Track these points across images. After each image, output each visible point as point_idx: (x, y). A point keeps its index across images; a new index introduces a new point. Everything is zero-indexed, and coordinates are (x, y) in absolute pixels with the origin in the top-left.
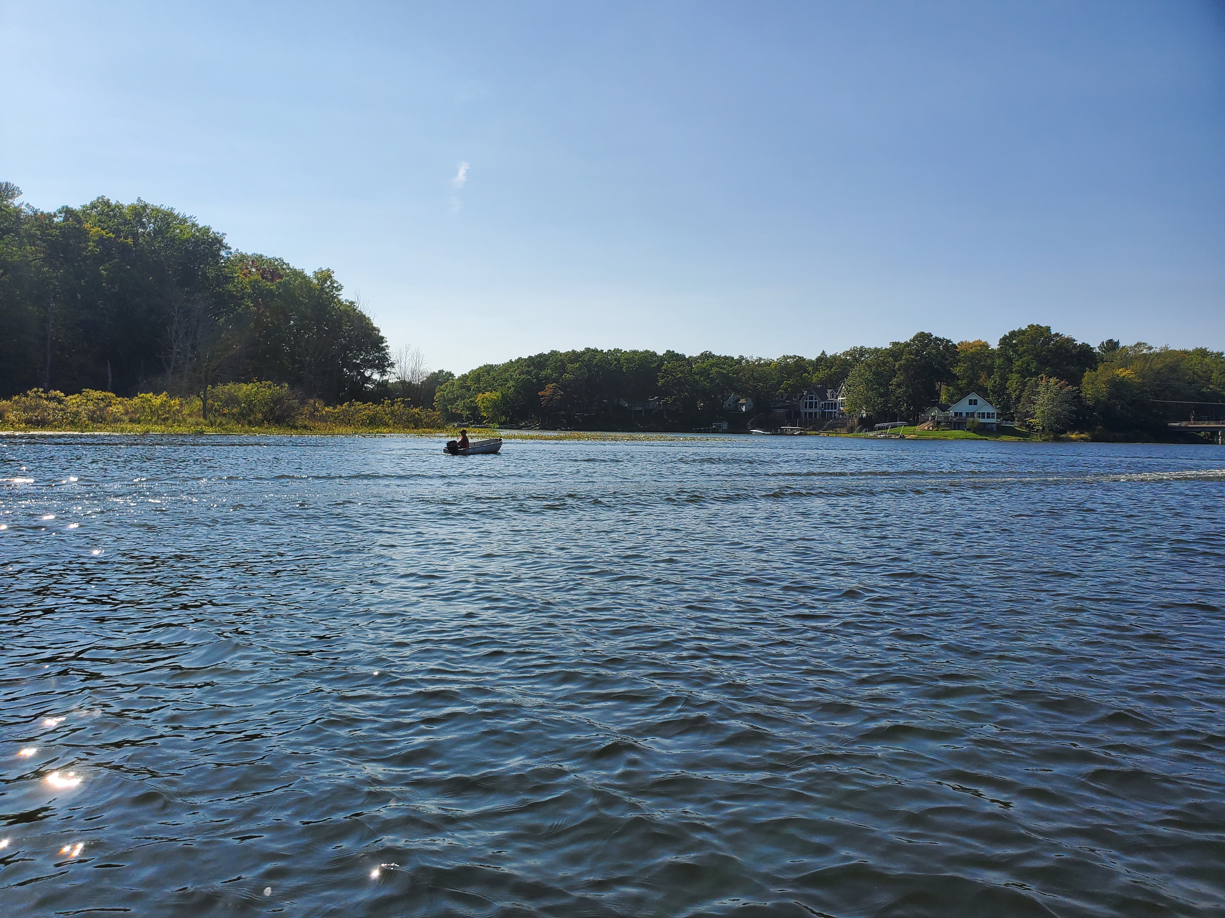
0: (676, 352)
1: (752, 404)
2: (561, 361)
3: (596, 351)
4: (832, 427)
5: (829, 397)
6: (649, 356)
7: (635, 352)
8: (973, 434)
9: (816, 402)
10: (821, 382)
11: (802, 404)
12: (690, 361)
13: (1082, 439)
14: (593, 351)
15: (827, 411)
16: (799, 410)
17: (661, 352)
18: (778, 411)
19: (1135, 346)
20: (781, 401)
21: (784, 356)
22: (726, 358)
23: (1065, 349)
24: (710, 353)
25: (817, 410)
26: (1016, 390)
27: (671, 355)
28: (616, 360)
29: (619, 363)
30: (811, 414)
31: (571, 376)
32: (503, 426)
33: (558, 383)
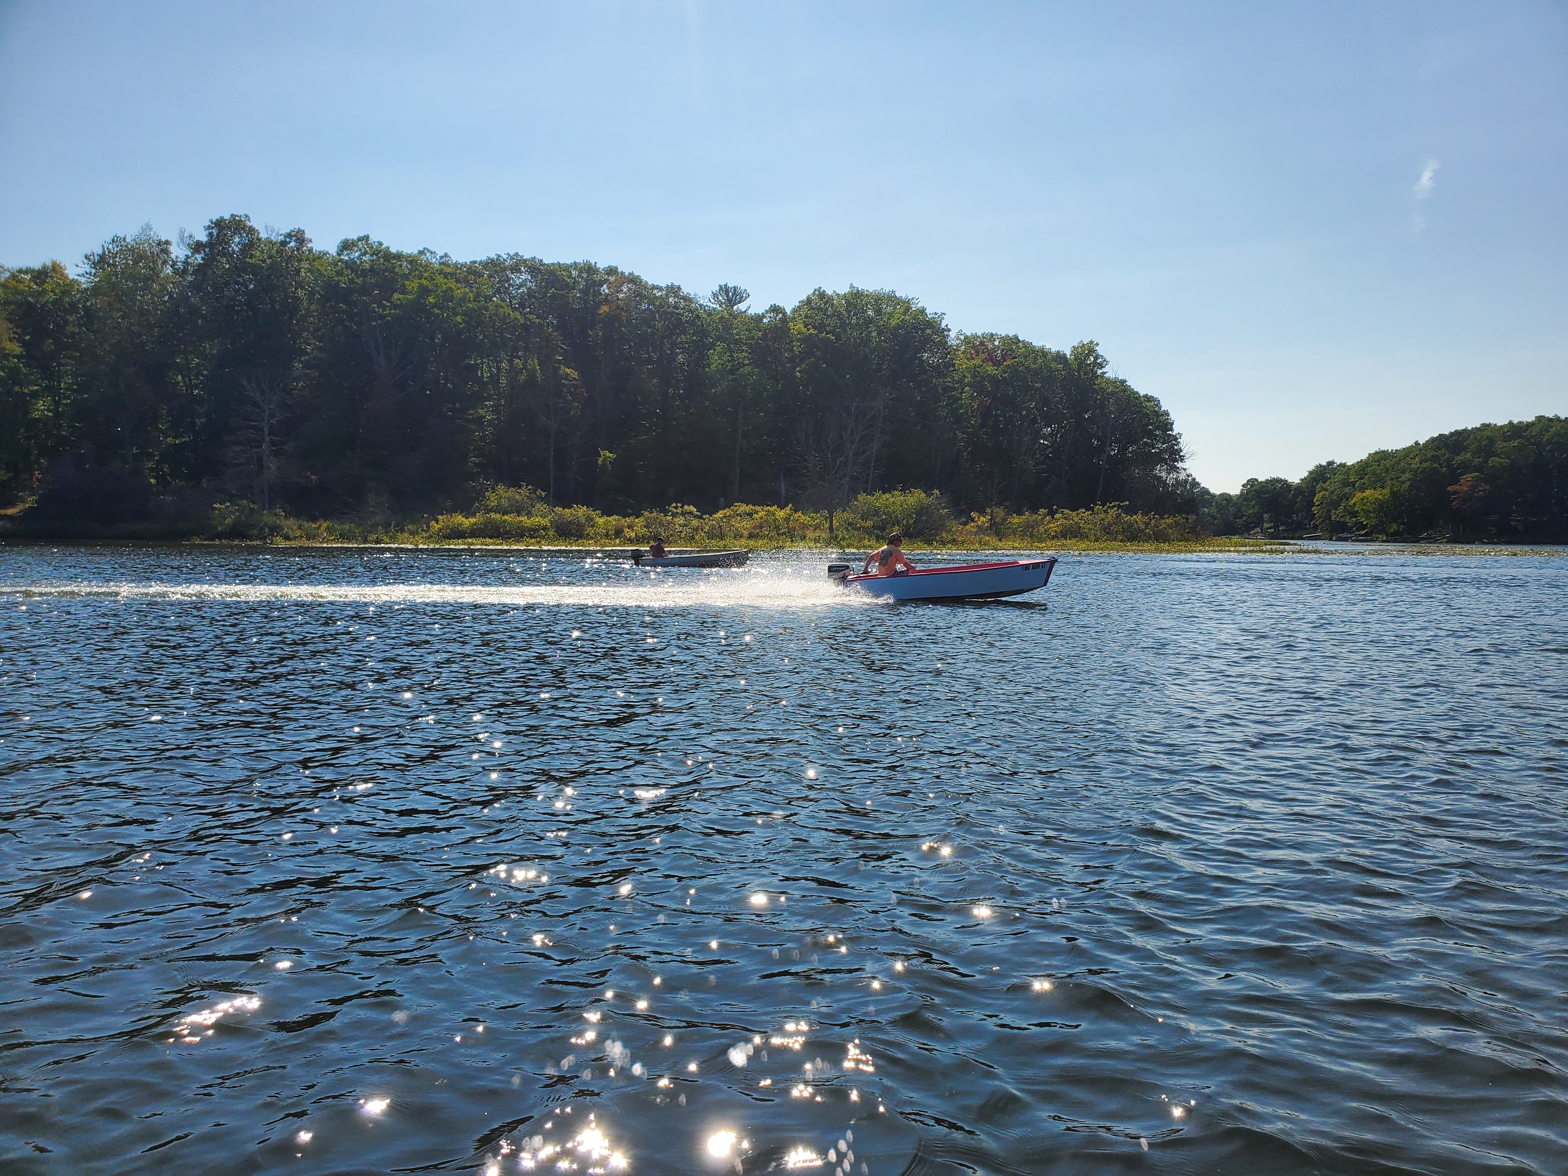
2: (1488, 438)
14: (1550, 420)
31: (1505, 461)
32: (1395, 538)
33: (1482, 472)
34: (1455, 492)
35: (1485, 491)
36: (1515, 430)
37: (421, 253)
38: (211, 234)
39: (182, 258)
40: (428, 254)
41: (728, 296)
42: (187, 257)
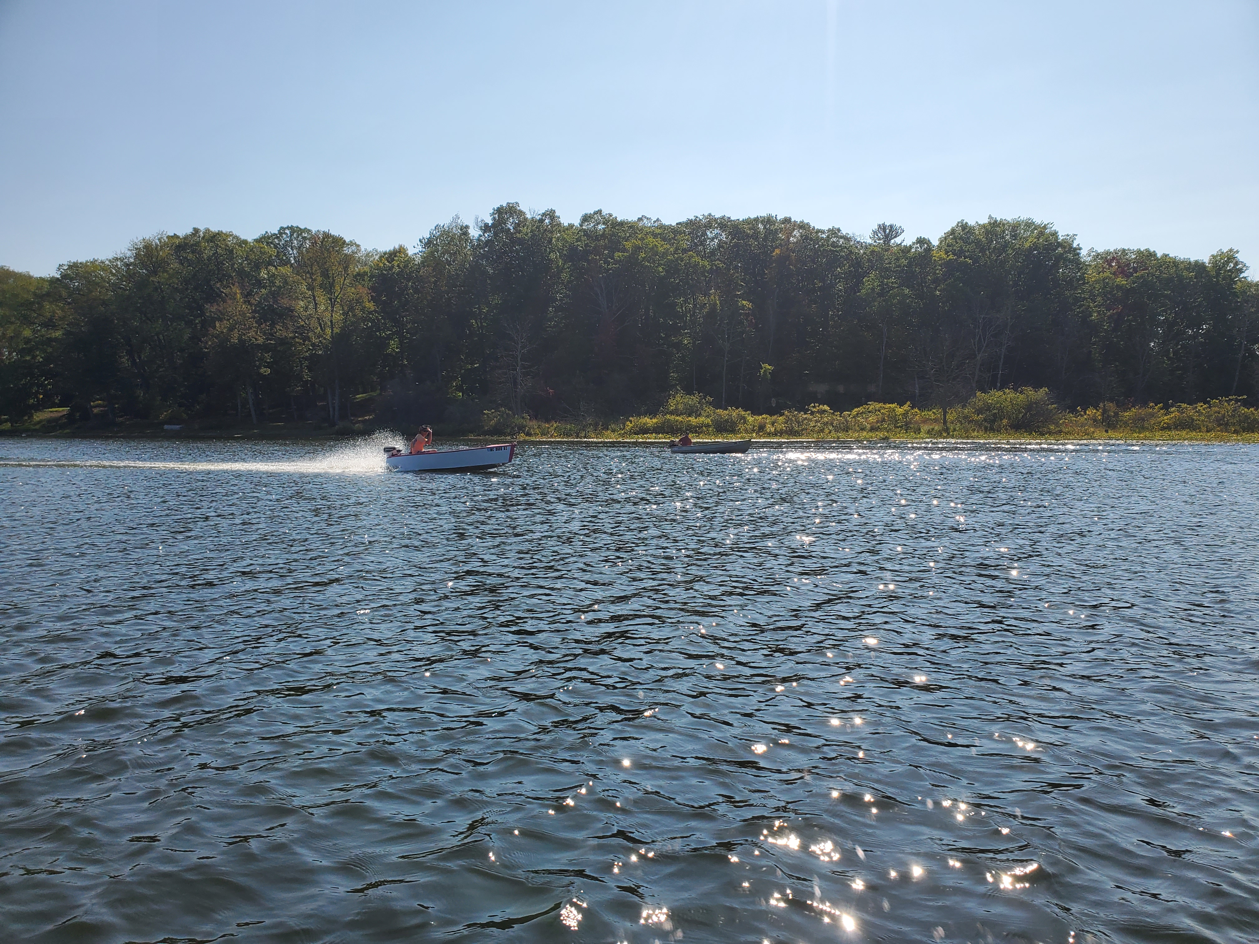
37: (640, 219)
38: (494, 218)
39: (476, 236)
40: (645, 220)
41: (885, 232)
42: (480, 236)
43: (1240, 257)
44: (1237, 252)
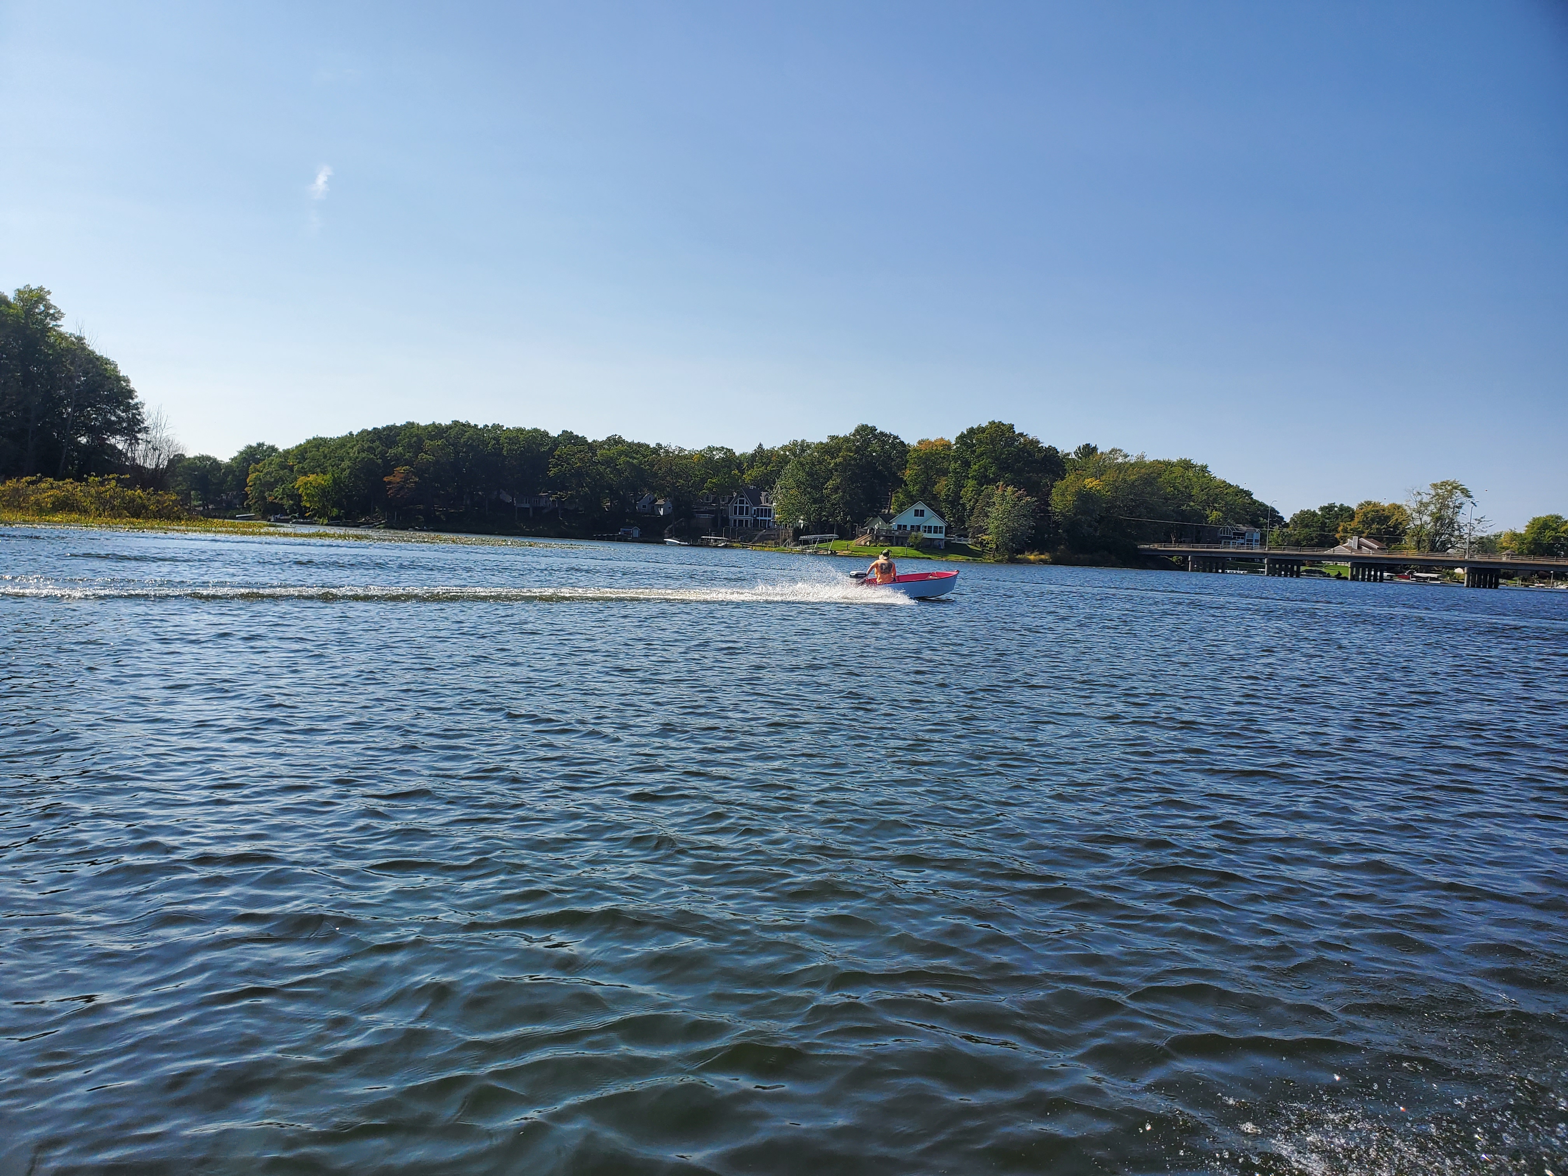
0: (575, 433)
1: (671, 505)
2: (417, 436)
3: (467, 426)
4: (763, 539)
5: (763, 501)
6: (538, 437)
7: (520, 431)
8: (916, 552)
9: (747, 507)
10: (754, 481)
11: (730, 509)
12: (593, 447)
13: (1041, 560)
14: (463, 425)
15: (759, 518)
16: (727, 517)
17: (554, 432)
18: (702, 516)
19: (1110, 453)
20: (706, 504)
21: (709, 447)
22: (639, 445)
23: (1028, 453)
24: (620, 437)
25: (749, 517)
26: (971, 500)
27: (568, 437)
28: (494, 439)
29: (498, 443)
30: (741, 521)
31: (430, 458)
32: (335, 521)
33: (411, 466)
34: (390, 483)
35: (415, 482)
36: (437, 431)
43: (52, 299)
44: (49, 293)
